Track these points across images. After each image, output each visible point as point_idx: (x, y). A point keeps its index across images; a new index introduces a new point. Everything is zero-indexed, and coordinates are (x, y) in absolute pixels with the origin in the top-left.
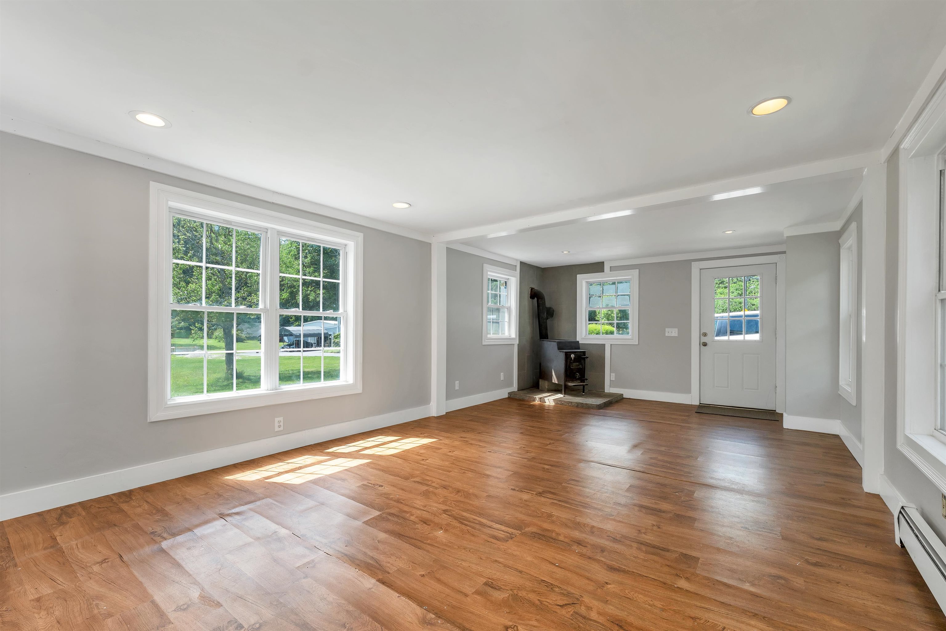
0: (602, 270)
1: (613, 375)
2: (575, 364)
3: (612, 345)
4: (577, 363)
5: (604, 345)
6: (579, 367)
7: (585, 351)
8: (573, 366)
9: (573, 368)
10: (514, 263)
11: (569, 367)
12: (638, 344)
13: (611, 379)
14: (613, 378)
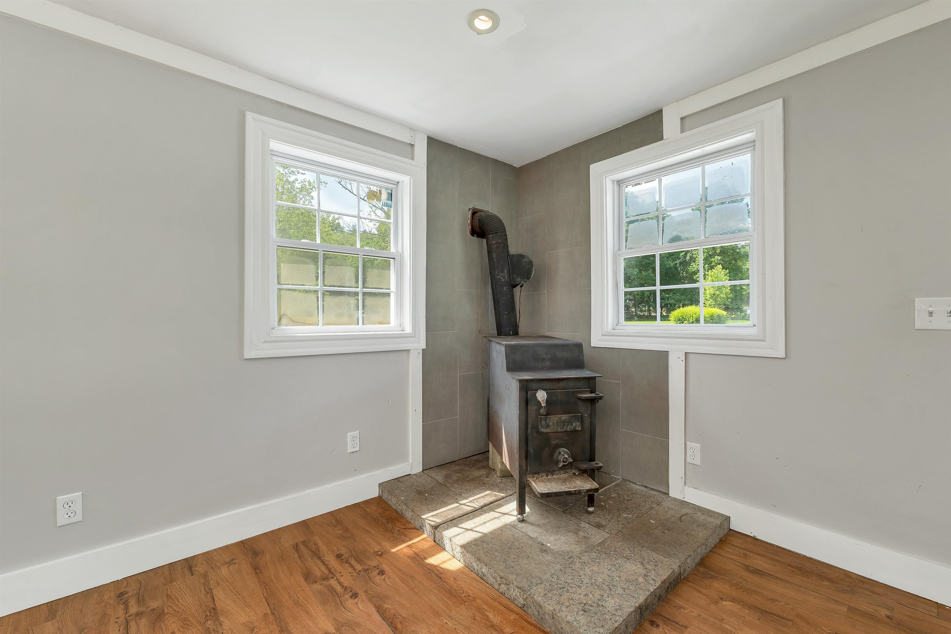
0: (658, 137)
1: (695, 447)
2: (554, 419)
3: (691, 357)
4: (564, 417)
5: (663, 356)
6: (569, 428)
7: (594, 378)
8: (548, 426)
9: (548, 430)
10: (404, 136)
11: (536, 428)
12: (782, 354)
13: (688, 461)
14: (696, 458)
